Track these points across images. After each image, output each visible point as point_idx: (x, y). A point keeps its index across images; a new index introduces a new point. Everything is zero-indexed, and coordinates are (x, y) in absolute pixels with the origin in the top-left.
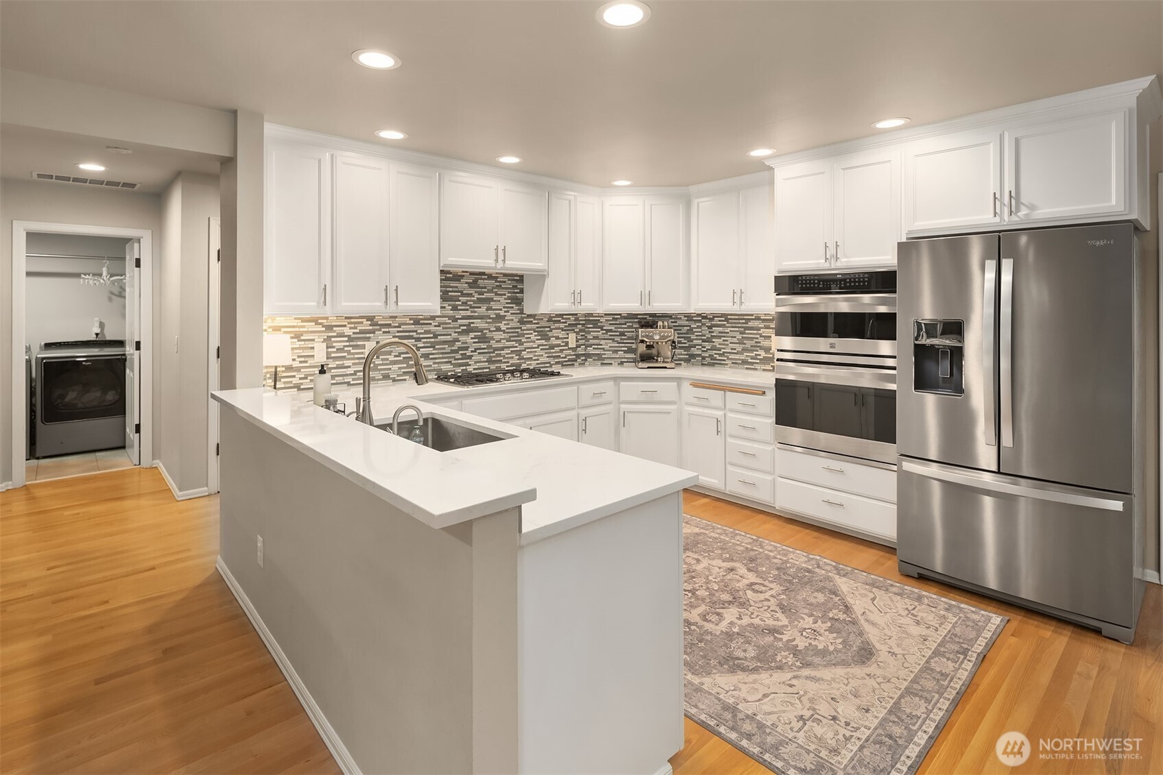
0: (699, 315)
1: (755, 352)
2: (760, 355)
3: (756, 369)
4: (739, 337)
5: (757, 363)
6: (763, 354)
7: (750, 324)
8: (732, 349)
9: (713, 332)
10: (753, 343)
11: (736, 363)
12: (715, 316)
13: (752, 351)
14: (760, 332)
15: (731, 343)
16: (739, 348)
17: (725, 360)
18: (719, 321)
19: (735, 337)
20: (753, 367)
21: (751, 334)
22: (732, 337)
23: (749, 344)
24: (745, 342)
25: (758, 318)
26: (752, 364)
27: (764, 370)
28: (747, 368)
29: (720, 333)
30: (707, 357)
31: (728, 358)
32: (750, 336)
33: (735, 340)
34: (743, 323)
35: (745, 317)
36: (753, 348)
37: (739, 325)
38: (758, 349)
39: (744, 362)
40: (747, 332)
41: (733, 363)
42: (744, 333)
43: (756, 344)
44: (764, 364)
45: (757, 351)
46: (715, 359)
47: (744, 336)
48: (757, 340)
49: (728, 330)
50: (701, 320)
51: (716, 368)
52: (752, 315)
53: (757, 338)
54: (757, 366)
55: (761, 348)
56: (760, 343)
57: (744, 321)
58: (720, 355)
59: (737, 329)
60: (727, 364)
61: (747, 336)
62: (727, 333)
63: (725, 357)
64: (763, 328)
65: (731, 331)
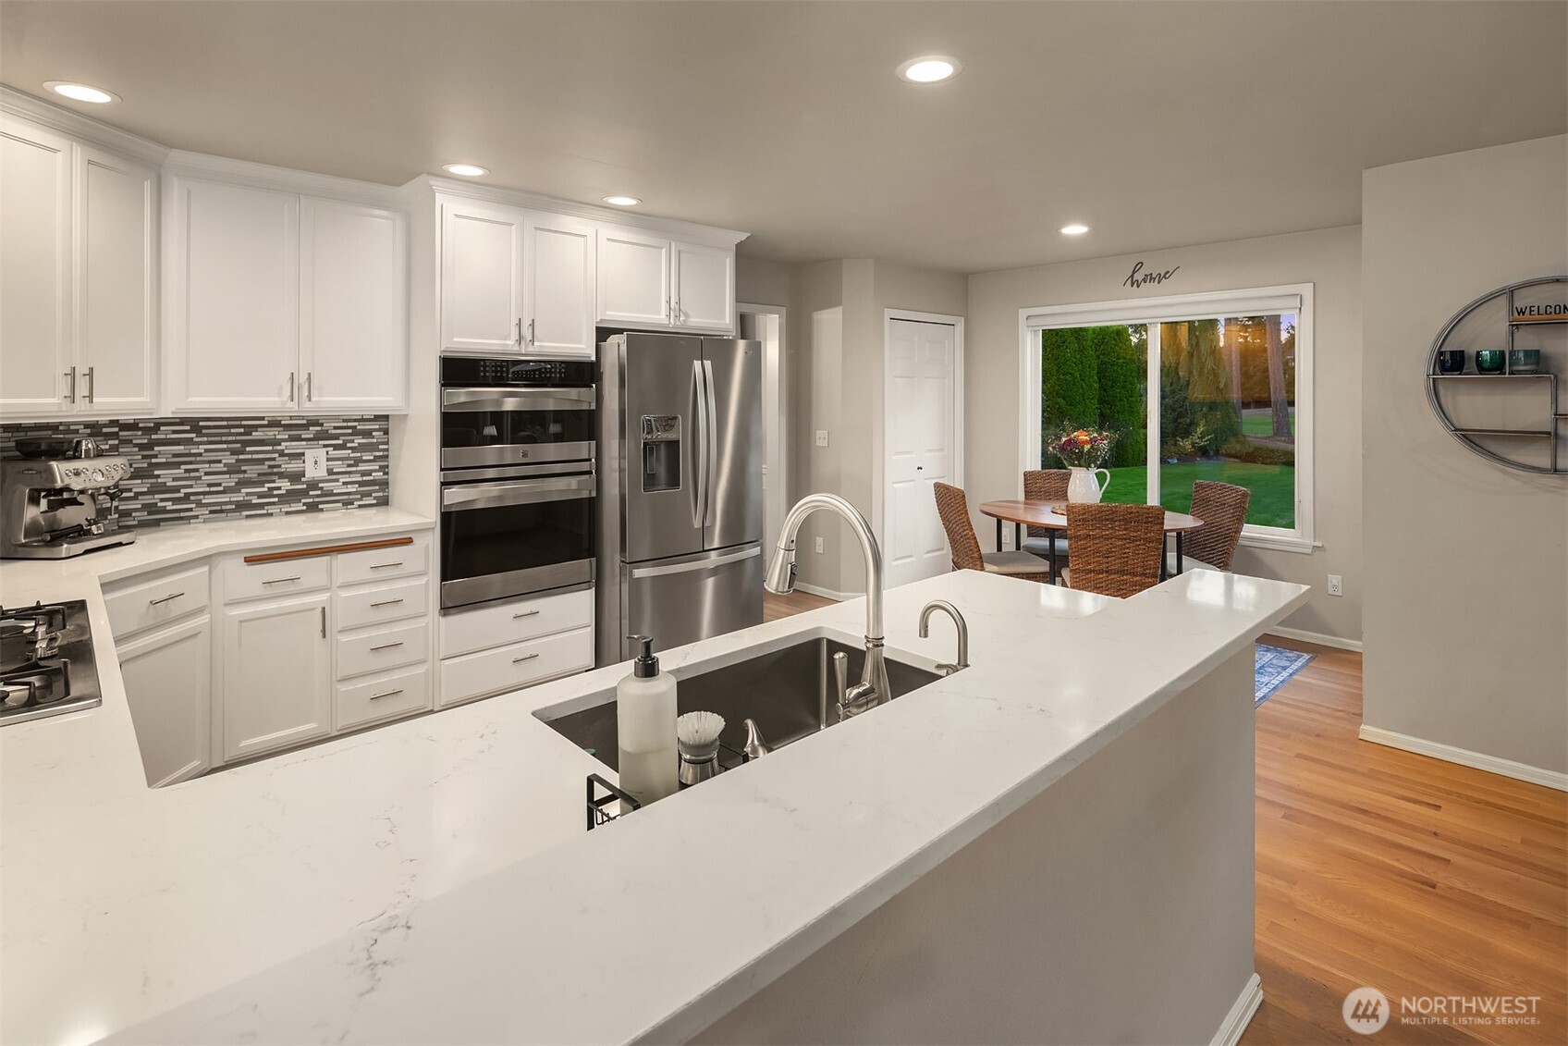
0: (113, 423)
1: (266, 485)
2: (279, 488)
3: (271, 514)
4: (232, 459)
5: (273, 504)
6: (285, 485)
7: (256, 435)
8: (210, 485)
9: (156, 456)
10: (264, 468)
11: (221, 511)
12: (158, 424)
13: (261, 484)
14: (279, 448)
15: (206, 474)
16: (229, 481)
17: (191, 510)
18: (174, 432)
19: (220, 462)
20: (264, 512)
21: (257, 452)
22: (210, 462)
23: (252, 472)
24: (243, 468)
25: (275, 424)
26: (262, 506)
27: (287, 513)
28: (247, 517)
29: (175, 456)
30: (136, 510)
31: (200, 504)
32: (255, 456)
33: (219, 467)
34: (240, 434)
35: (244, 423)
36: (264, 478)
37: (230, 438)
38: (276, 478)
39: (241, 506)
40: (248, 449)
41: (211, 512)
42: (243, 453)
43: (269, 471)
44: (288, 503)
45: (274, 482)
46: (164, 511)
47: (241, 457)
48: (272, 463)
49: (202, 448)
50: (117, 433)
51: (161, 528)
52: (263, 418)
53: (274, 459)
54: (272, 509)
55: (282, 476)
56: (279, 466)
57: (242, 430)
58: (175, 501)
59: (225, 446)
60: (197, 517)
61: (250, 456)
62: (200, 455)
63: (192, 502)
64: (285, 440)
65: (206, 451)
